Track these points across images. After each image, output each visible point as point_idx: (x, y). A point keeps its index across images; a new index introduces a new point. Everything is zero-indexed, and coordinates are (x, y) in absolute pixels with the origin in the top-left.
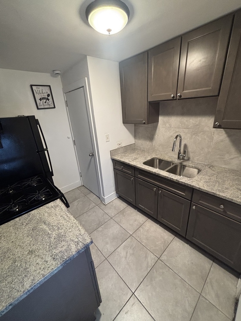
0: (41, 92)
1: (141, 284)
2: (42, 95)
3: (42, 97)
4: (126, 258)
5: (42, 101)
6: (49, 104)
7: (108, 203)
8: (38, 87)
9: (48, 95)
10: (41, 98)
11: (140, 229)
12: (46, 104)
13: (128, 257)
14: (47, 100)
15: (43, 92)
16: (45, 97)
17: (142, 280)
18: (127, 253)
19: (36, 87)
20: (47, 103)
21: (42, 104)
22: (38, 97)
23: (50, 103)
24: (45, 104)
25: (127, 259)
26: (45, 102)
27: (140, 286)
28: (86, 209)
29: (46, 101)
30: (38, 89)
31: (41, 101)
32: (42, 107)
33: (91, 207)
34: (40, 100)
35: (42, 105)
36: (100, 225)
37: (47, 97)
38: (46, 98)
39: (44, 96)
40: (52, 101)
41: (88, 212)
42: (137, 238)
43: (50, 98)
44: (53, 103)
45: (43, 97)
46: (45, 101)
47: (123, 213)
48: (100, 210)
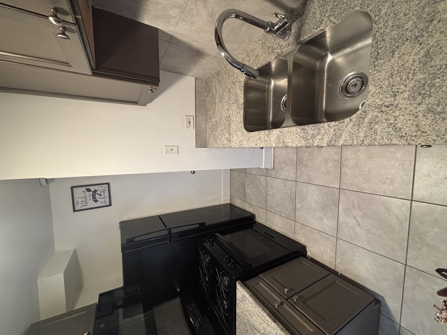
0: (84, 200)
1: (408, 249)
2: (88, 198)
3: (92, 199)
4: (359, 225)
5: (97, 199)
6: (103, 190)
7: (273, 164)
8: (75, 202)
9: (89, 190)
10: (94, 201)
11: (344, 170)
12: (102, 194)
13: (361, 223)
14: (97, 192)
15: (84, 196)
16: (91, 194)
17: (406, 244)
18: (355, 218)
19: (75, 205)
20: (101, 192)
21: (102, 200)
22: (92, 204)
23: (101, 189)
24: (102, 196)
25: (362, 226)
26: (100, 195)
27: (408, 253)
28: (263, 191)
29: (98, 194)
30: (80, 203)
31: (98, 201)
32: (107, 200)
33: (263, 183)
34: (96, 201)
35: (105, 200)
36: (293, 200)
37: (91, 193)
38: (93, 194)
39: (89, 196)
40: (98, 186)
41: (268, 193)
42: (351, 189)
43: (92, 188)
44: (101, 186)
45: (91, 197)
46: (97, 196)
47: (302, 162)
48: (275, 180)
